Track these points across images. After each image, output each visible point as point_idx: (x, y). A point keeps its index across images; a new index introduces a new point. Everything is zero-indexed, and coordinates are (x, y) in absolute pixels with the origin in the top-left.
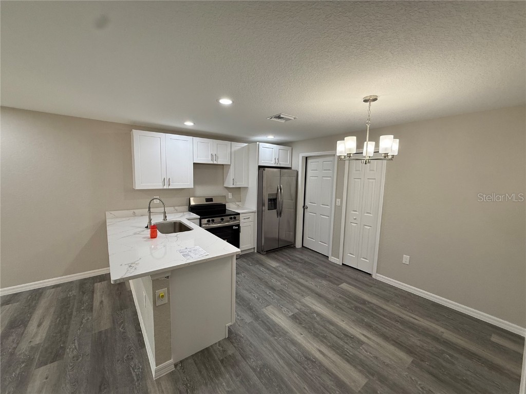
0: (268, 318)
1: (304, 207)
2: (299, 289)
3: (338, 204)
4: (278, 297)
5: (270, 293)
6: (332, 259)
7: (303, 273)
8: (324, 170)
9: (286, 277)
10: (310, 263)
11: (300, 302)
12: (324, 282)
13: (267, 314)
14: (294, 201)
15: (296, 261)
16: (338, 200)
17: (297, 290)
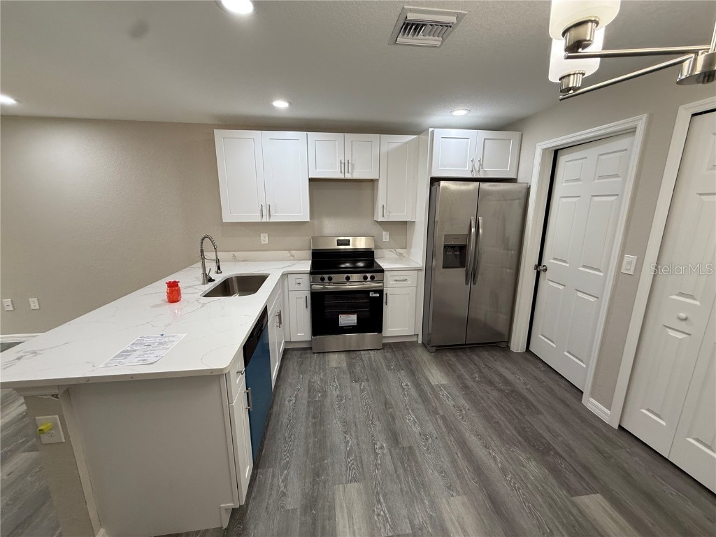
0: (332, 518)
1: (540, 268)
2: (454, 462)
3: (628, 268)
4: (390, 467)
5: (382, 448)
6: (591, 403)
7: (488, 418)
8: (601, 177)
9: (443, 418)
10: (525, 398)
11: (433, 503)
12: (533, 468)
13: (337, 502)
14: (514, 253)
15: (491, 383)
16: (628, 258)
17: (447, 464)
